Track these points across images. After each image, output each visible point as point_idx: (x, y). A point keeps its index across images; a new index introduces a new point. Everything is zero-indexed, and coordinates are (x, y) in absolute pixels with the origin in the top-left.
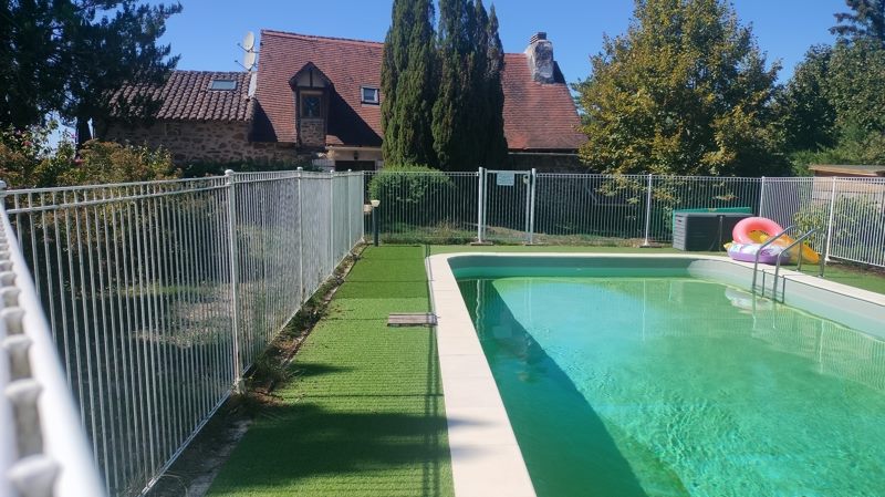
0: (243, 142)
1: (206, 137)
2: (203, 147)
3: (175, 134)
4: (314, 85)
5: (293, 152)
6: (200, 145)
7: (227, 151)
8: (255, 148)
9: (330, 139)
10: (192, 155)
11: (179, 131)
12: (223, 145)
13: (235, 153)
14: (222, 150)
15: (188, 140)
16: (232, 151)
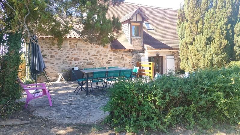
0: (108, 50)
1: (90, 48)
2: (89, 53)
3: (74, 47)
4: (137, 21)
5: (130, 53)
6: (87, 52)
7: (101, 55)
8: (113, 52)
9: (146, 47)
10: (83, 58)
11: (76, 45)
12: (98, 52)
13: (104, 56)
14: (98, 54)
15: (81, 50)
16: (103, 54)
